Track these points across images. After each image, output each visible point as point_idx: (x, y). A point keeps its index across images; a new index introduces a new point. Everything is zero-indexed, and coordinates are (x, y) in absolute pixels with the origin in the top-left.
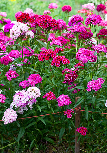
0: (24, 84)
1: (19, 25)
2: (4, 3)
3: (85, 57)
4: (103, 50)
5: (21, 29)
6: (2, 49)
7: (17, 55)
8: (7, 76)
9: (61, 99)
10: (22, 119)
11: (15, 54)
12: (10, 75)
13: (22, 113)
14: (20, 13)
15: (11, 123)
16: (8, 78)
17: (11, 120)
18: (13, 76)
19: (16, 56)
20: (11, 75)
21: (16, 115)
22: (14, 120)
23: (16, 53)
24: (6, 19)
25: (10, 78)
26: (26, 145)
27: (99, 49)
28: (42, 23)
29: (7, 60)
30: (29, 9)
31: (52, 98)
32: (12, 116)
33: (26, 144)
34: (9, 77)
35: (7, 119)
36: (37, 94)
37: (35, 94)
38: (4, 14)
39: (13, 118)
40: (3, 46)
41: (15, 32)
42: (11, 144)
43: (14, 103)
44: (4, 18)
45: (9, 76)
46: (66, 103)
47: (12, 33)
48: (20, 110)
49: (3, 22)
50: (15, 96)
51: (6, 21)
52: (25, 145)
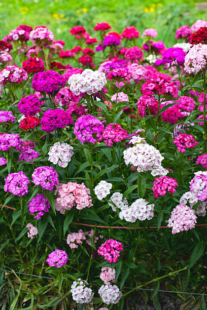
0: (205, 160)
1: (200, 48)
2: (136, 16)
5: (205, 56)
6: (172, 93)
7: (190, 106)
8: (176, 143)
10: (201, 226)
11: (186, 105)
12: (182, 142)
13: (202, 214)
14: (185, 30)
15: (184, 231)
16: (179, 148)
17: (185, 226)
18: (188, 144)
19: (188, 108)
20: (185, 142)
21: (194, 217)
22: (191, 226)
23: (189, 102)
24: (155, 42)
25: (182, 148)
26: (203, 277)
29: (175, 114)
30: (202, 22)
32: (188, 219)
33: (202, 274)
34: (181, 146)
35: (178, 224)
38: (152, 32)
39: (190, 222)
40: (173, 88)
41: (194, 61)
42: (173, 273)
43: (188, 195)
44: (151, 40)
45: (182, 144)
47: (189, 63)
48: (201, 208)
49: (150, 48)
50: (194, 182)
51: (155, 45)
52: (200, 277)
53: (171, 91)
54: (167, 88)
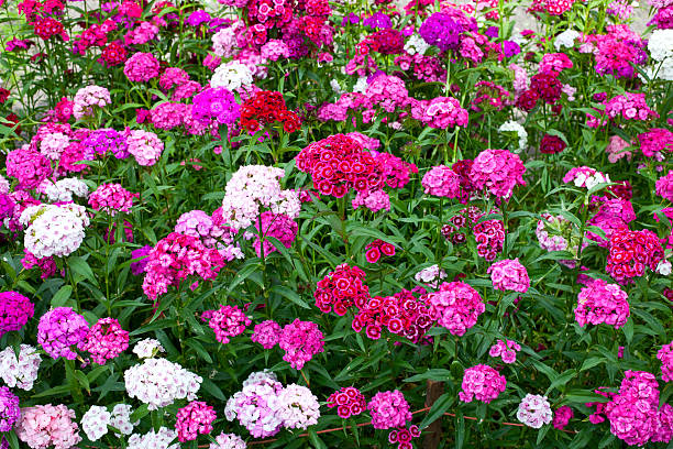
0: (266, 337)
1: (250, 179)
3: (459, 320)
4: (516, 285)
5: (256, 199)
8: (214, 328)
9: (379, 410)
12: (224, 327)
16: (219, 337)
18: (233, 330)
20: (228, 327)
25: (223, 336)
27: (504, 283)
28: (327, 184)
31: (354, 412)
34: (223, 333)
36: (308, 417)
37: (302, 417)
41: (238, 213)
45: (223, 330)
46: (397, 422)
53: (198, 271)
54: (192, 264)
